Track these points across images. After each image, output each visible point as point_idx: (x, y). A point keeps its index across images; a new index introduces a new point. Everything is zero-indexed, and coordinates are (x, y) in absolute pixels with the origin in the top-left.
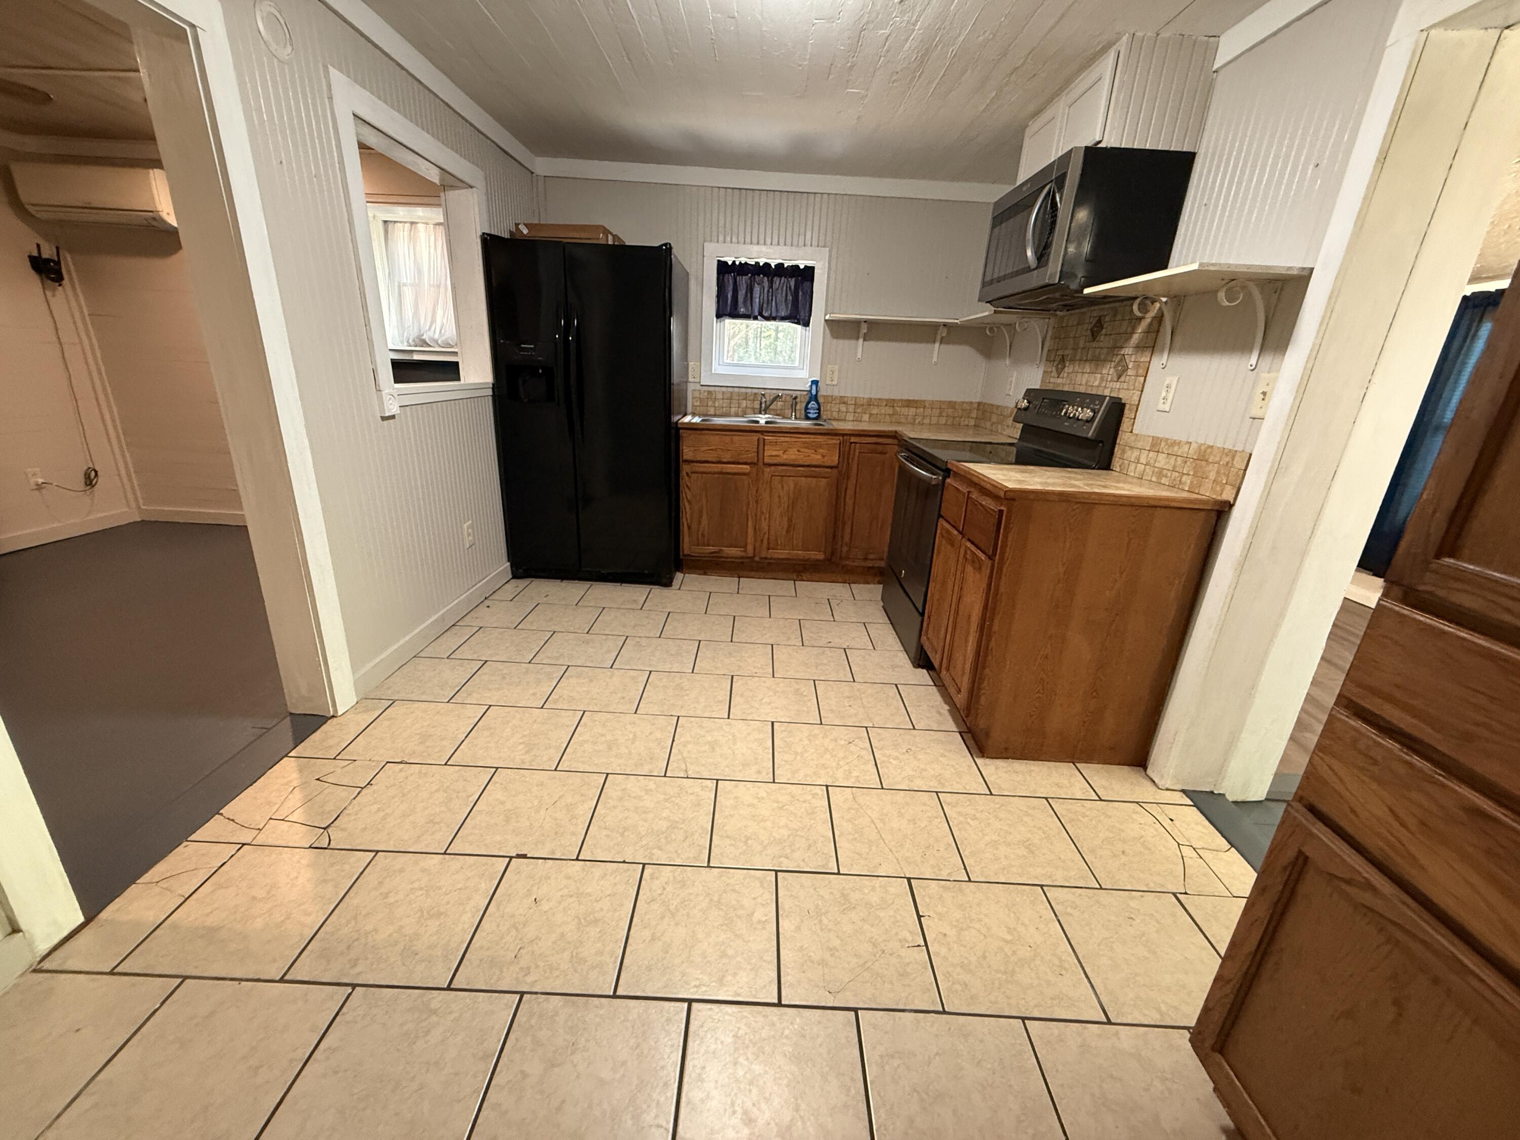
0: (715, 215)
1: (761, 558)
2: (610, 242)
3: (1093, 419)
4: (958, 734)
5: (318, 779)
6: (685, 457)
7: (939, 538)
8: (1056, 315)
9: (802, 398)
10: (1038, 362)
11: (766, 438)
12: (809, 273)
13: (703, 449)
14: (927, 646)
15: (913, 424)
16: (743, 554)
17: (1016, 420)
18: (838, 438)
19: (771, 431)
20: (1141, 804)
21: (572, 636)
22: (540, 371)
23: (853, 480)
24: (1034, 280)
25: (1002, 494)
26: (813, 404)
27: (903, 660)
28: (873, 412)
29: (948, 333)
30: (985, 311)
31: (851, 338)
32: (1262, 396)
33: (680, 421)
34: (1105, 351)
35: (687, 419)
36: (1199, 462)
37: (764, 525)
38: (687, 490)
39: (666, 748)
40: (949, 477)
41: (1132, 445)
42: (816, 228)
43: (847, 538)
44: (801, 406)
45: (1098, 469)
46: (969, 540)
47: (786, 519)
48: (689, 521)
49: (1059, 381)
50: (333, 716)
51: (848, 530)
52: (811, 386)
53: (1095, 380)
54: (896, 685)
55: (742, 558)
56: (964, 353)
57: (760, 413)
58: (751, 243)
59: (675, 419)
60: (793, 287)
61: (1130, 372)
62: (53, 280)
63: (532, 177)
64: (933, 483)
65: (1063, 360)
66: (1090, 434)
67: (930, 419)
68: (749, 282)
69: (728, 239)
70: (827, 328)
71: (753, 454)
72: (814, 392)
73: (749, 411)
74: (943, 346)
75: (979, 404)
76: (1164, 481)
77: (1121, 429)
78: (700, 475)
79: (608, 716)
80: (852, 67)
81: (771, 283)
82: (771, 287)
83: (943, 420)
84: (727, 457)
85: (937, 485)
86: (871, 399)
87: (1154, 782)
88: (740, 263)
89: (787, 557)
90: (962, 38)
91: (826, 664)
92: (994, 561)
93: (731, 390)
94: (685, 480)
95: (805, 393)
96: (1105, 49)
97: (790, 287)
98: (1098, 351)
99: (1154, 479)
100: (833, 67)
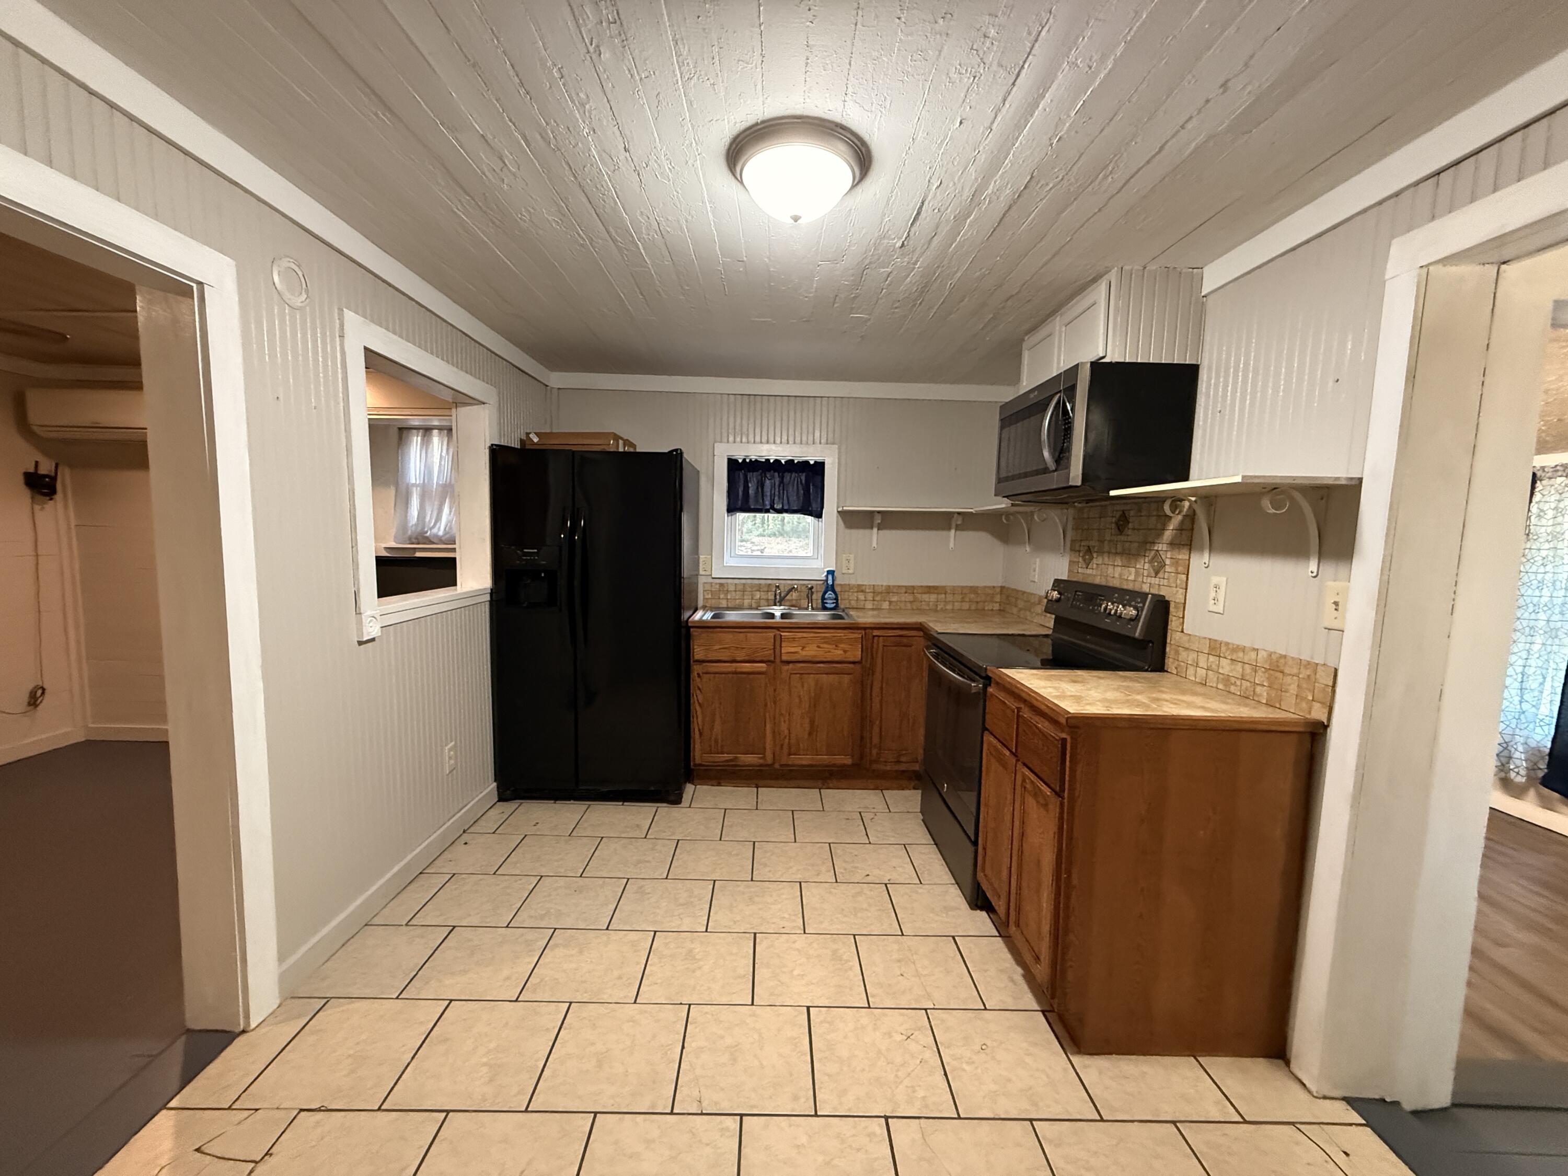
0: (725, 418)
1: (781, 765)
2: (621, 450)
3: (1137, 618)
4: (1040, 1013)
5: (198, 1150)
6: (697, 657)
7: (987, 755)
8: (1075, 506)
9: (818, 587)
10: (1062, 551)
11: (782, 634)
12: (819, 467)
13: (717, 647)
14: (985, 886)
15: (936, 611)
16: (761, 761)
17: (1047, 610)
18: (859, 631)
19: (788, 627)
20: (1298, 1126)
21: (562, 882)
22: (543, 575)
23: (878, 675)
24: (1053, 481)
25: (1063, 721)
26: (829, 594)
27: (955, 898)
28: (893, 600)
29: (963, 520)
30: (1002, 504)
31: (864, 527)
32: (1334, 607)
33: (691, 619)
34: (1136, 545)
35: (698, 616)
36: (1272, 672)
37: (784, 727)
38: (698, 692)
39: (674, 1061)
40: (990, 685)
41: (1187, 646)
42: (824, 426)
43: (876, 740)
44: (817, 596)
45: (1151, 671)
46: (1025, 765)
47: (807, 721)
48: (701, 727)
49: (1089, 571)
50: (244, 1032)
51: (876, 729)
52: (827, 576)
53: (1131, 574)
54: (953, 937)
55: (761, 765)
56: (980, 539)
57: (775, 605)
58: (761, 442)
59: (686, 615)
60: (804, 482)
61: (1168, 569)
62: (45, 495)
63: (546, 391)
64: (973, 691)
65: (1089, 550)
66: (1137, 635)
67: (953, 605)
68: (760, 477)
69: (738, 439)
70: (840, 518)
71: (769, 652)
72: (830, 582)
73: (763, 602)
74: (958, 532)
75: (1002, 588)
76: (1233, 689)
77: (1169, 627)
78: (713, 675)
79: (601, 1009)
80: (855, 298)
81: (782, 478)
82: (782, 482)
83: (966, 606)
84: (741, 655)
85: (979, 693)
86: (889, 586)
87: (1304, 1085)
88: (751, 460)
89: (810, 763)
90: (959, 274)
91: (867, 910)
92: (1063, 798)
93: (743, 581)
94: (695, 681)
95: (822, 582)
96: (1095, 280)
97: (801, 480)
98: (1127, 545)
99: (1220, 686)
100: (837, 298)
